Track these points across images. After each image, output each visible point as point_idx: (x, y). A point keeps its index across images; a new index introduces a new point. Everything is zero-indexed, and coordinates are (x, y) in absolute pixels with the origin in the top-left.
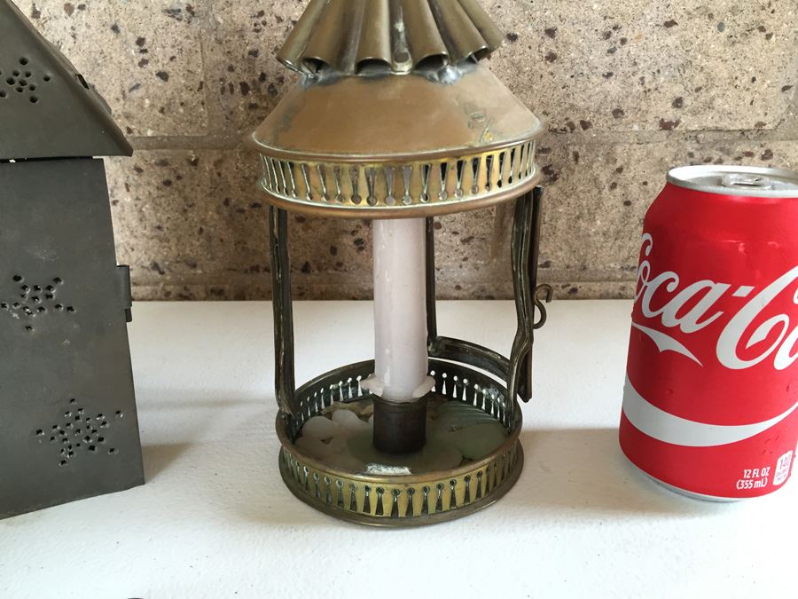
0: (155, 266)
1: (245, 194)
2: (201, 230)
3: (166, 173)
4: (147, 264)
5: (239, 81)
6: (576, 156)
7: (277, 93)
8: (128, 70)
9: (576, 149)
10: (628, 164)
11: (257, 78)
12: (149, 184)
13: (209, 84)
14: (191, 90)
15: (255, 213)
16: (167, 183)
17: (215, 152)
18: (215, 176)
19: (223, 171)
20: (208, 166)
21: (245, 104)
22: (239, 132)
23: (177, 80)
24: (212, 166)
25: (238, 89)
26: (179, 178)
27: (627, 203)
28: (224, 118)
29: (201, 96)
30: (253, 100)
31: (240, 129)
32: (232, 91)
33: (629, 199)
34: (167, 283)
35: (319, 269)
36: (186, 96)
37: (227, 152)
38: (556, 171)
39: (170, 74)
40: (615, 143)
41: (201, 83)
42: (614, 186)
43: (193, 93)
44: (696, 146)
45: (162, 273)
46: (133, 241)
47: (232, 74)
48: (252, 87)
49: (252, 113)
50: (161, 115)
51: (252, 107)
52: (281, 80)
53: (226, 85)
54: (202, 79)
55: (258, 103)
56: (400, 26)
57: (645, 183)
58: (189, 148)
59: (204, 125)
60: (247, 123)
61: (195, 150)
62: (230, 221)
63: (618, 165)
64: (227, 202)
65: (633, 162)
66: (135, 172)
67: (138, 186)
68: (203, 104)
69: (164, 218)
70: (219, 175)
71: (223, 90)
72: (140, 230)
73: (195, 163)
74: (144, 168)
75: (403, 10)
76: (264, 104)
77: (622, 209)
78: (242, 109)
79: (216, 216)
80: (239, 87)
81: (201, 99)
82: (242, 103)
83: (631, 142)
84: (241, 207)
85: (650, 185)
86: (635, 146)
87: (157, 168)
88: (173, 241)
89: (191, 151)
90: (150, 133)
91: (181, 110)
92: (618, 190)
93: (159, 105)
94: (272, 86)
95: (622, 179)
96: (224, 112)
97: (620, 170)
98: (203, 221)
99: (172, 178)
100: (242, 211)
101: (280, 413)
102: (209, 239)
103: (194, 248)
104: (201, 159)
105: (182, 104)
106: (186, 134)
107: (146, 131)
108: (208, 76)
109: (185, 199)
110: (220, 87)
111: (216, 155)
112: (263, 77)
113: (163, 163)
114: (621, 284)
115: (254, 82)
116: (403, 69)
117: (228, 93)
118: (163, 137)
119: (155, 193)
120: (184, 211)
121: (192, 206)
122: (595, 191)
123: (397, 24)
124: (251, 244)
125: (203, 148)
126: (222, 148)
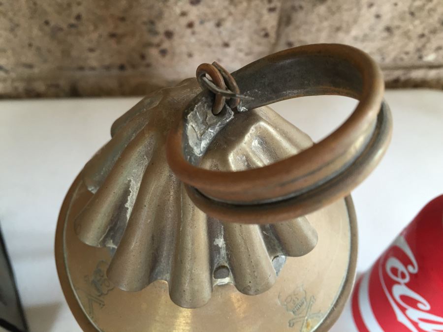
0: (0, 68)
2: (30, 45)
27: (378, 17)
33: (380, 13)
34: (13, 80)
42: (371, 5)
45: (6, 71)
56: (220, 242)
57: (396, 4)
62: (53, 37)
64: (47, 23)
75: (225, 229)
77: (373, 20)
79: (40, 34)
85: (400, 5)
88: (9, 53)
92: (374, 9)
95: (378, 1)
98: (31, 38)
100: (61, 29)
102: (38, 49)
103: (29, 56)
109: (11, 20)
116: (224, 281)
120: (12, 30)
121: (18, 25)
122: (355, 11)
123: (217, 240)
124: (74, 53)
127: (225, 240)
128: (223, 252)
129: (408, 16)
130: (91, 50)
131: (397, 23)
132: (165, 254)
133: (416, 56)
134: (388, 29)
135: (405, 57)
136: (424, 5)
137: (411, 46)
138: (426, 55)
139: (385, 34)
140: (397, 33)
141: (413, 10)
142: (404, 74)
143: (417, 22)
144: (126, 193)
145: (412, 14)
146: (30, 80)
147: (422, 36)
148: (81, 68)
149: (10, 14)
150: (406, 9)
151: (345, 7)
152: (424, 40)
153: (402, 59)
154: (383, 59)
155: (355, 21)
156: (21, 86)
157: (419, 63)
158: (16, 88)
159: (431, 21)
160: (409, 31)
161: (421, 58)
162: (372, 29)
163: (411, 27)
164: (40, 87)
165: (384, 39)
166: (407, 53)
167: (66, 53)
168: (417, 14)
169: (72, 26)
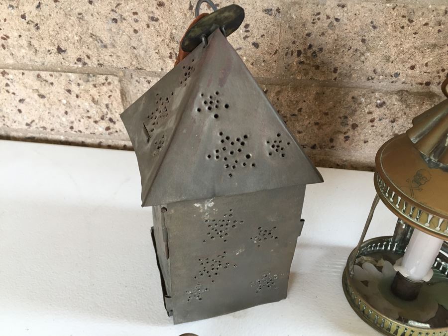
1: (289, 109)
5: (297, 49)
7: (317, 56)
8: (237, 41)
11: (306, 47)
13: (280, 50)
14: (270, 54)
15: (293, 119)
17: (277, 87)
18: (276, 99)
19: (280, 98)
21: (297, 61)
22: (292, 76)
23: (264, 47)
24: (274, 95)
25: (295, 54)
28: (284, 68)
29: (275, 57)
30: (302, 59)
31: (292, 75)
32: (292, 54)
35: (321, 147)
36: (267, 57)
37: (284, 87)
39: (260, 45)
41: (277, 50)
43: (271, 56)
47: (294, 45)
48: (303, 52)
49: (300, 66)
50: (251, 66)
51: (301, 63)
52: (321, 50)
53: (290, 51)
54: (277, 48)
55: (305, 61)
58: (263, 83)
59: (273, 72)
60: (297, 72)
61: (266, 85)
68: (275, 61)
70: (278, 99)
71: (287, 54)
76: (308, 62)
78: (295, 64)
80: (296, 52)
81: (275, 59)
82: (296, 60)
84: (285, 115)
89: (264, 86)
91: (263, 64)
93: (252, 61)
94: (315, 52)
96: (285, 65)
104: (269, 90)
105: (264, 61)
106: (263, 76)
108: (280, 46)
110: (286, 52)
111: (278, 88)
112: (310, 47)
115: (305, 50)
117: (289, 55)
125: (271, 84)
126: (281, 85)
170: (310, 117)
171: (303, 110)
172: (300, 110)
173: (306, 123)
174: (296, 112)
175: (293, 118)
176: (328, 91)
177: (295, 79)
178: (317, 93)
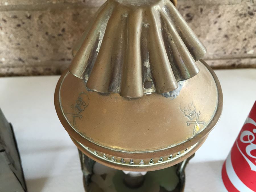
0: (20, 60)
1: (55, 30)
2: (37, 46)
3: (17, 22)
4: (17, 58)
6: (202, 10)
9: (202, 7)
10: (223, 14)
12: (10, 26)
15: (60, 39)
16: (19, 26)
17: (38, 12)
18: (40, 23)
19: (44, 21)
20: (36, 19)
24: (38, 19)
26: (23, 23)
27: (220, 29)
33: (221, 27)
34: (26, 66)
37: (44, 12)
38: (192, 16)
40: (219, 5)
42: (216, 22)
44: (252, 4)
45: (23, 62)
46: (8, 50)
56: (147, 64)
57: (229, 22)
58: (26, 10)
61: (29, 11)
62: (49, 41)
63: (219, 14)
64: (47, 33)
65: (225, 13)
66: (3, 22)
67: (6, 28)
69: (20, 40)
70: (42, 22)
72: (11, 46)
73: (30, 18)
74: (7, 19)
75: (149, 55)
77: (217, 31)
79: (43, 40)
83: (226, 3)
85: (231, 22)
86: (228, 6)
87: (13, 20)
88: (26, 50)
89: (27, 12)
90: (6, 4)
92: (217, 24)
95: (219, 20)
97: (219, 17)
98: (38, 42)
99: (20, 23)
100: (54, 37)
101: (84, 177)
102: (41, 48)
103: (36, 53)
104: (32, 15)
106: (23, 4)
107: (4, 3)
109: (28, 32)
111: (39, 13)
113: (15, 17)
114: (213, 61)
116: (149, 91)
118: (13, 6)
119: (14, 30)
120: (29, 37)
121: (31, 35)
122: (207, 25)
123: (145, 63)
124: (60, 51)
125: (33, 10)
126: (41, 10)
127: (150, 62)
128: (149, 71)
129: (236, 28)
130: (69, 49)
131: (230, 32)
132: (117, 73)
133: (243, 51)
134: (226, 36)
135: (237, 51)
136: (244, 22)
137: (240, 45)
138: (249, 51)
139: (225, 39)
140: (231, 38)
141: (238, 24)
142: (238, 61)
143: (241, 31)
144: (97, 41)
145: (238, 27)
146: (35, 66)
147: (245, 39)
148: (63, 60)
149: (28, 29)
150: (235, 24)
151: (202, 24)
152: (246, 42)
153: (235, 53)
154: (225, 53)
155: (208, 32)
156: (30, 69)
157: (245, 55)
158: (27, 71)
159: (249, 31)
160: (237, 36)
161: (246, 52)
162: (217, 36)
163: (238, 34)
164: (41, 70)
165: (224, 42)
166: (238, 50)
167: (56, 51)
168: (241, 27)
169: (60, 35)
170: (72, 35)
171: (66, 30)
172: (63, 30)
173: (71, 40)
174: (60, 32)
175: (60, 37)
176: (81, 12)
177: (51, 3)
178: (74, 15)
